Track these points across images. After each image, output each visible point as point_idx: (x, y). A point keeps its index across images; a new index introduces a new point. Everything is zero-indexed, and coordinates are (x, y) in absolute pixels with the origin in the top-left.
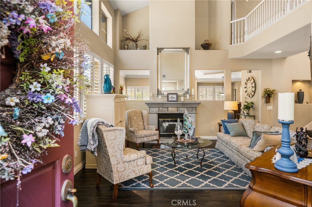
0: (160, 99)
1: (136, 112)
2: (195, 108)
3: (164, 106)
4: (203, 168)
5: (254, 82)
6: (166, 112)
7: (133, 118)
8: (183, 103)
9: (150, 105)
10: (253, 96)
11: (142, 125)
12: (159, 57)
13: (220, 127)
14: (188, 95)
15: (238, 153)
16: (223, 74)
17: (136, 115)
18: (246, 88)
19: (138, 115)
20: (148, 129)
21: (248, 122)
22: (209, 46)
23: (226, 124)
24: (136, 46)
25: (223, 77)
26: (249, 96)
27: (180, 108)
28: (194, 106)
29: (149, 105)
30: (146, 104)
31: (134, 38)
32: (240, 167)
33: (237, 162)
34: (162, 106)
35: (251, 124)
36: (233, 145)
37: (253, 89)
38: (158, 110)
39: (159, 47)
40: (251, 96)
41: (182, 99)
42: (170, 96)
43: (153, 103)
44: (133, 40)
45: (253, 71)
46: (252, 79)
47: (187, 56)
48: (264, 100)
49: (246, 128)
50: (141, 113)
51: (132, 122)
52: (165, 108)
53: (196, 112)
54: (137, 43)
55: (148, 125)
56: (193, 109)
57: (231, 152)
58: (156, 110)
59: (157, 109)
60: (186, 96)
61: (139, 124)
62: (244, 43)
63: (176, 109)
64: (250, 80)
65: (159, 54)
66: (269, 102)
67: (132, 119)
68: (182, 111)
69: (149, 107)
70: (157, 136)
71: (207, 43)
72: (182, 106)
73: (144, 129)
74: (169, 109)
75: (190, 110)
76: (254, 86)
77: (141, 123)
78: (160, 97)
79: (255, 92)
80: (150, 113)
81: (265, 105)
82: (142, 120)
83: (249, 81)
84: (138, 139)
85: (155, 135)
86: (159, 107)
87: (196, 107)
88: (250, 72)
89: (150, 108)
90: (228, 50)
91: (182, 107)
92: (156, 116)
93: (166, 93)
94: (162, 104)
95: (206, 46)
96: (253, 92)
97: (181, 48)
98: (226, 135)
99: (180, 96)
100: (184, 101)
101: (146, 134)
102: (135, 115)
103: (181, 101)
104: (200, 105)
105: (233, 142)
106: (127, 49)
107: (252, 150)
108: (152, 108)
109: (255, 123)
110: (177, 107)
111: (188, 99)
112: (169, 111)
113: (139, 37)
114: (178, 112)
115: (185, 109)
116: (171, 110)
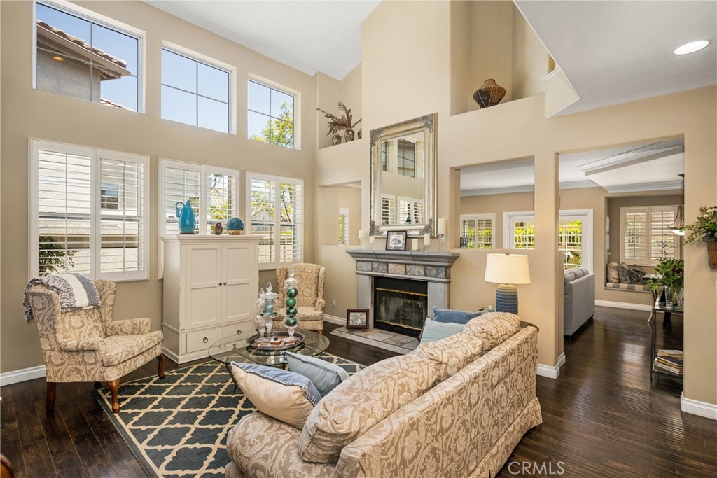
0: (372, 244)
2: (444, 268)
3: (379, 260)
8: (415, 256)
9: (358, 256)
12: (375, 150)
14: (427, 236)
27: (410, 266)
29: (354, 255)
30: (349, 253)
31: (343, 121)
38: (370, 268)
39: (374, 128)
41: (415, 245)
42: (392, 237)
48: (699, 254)
50: (317, 272)
52: (382, 265)
53: (446, 280)
56: (440, 271)
58: (366, 267)
59: (369, 266)
60: (424, 238)
63: (402, 268)
65: (376, 142)
68: (416, 273)
69: (358, 261)
72: (413, 262)
74: (389, 268)
75: (432, 273)
78: (371, 238)
80: (358, 274)
86: (372, 262)
87: (446, 267)
89: (358, 263)
90: (544, 94)
91: (415, 265)
92: (368, 280)
94: (375, 256)
99: (412, 238)
100: (418, 251)
103: (412, 250)
106: (340, 142)
108: (360, 263)
110: (406, 264)
111: (425, 247)
112: (389, 272)
114: (407, 276)
115: (421, 271)
116: (393, 270)
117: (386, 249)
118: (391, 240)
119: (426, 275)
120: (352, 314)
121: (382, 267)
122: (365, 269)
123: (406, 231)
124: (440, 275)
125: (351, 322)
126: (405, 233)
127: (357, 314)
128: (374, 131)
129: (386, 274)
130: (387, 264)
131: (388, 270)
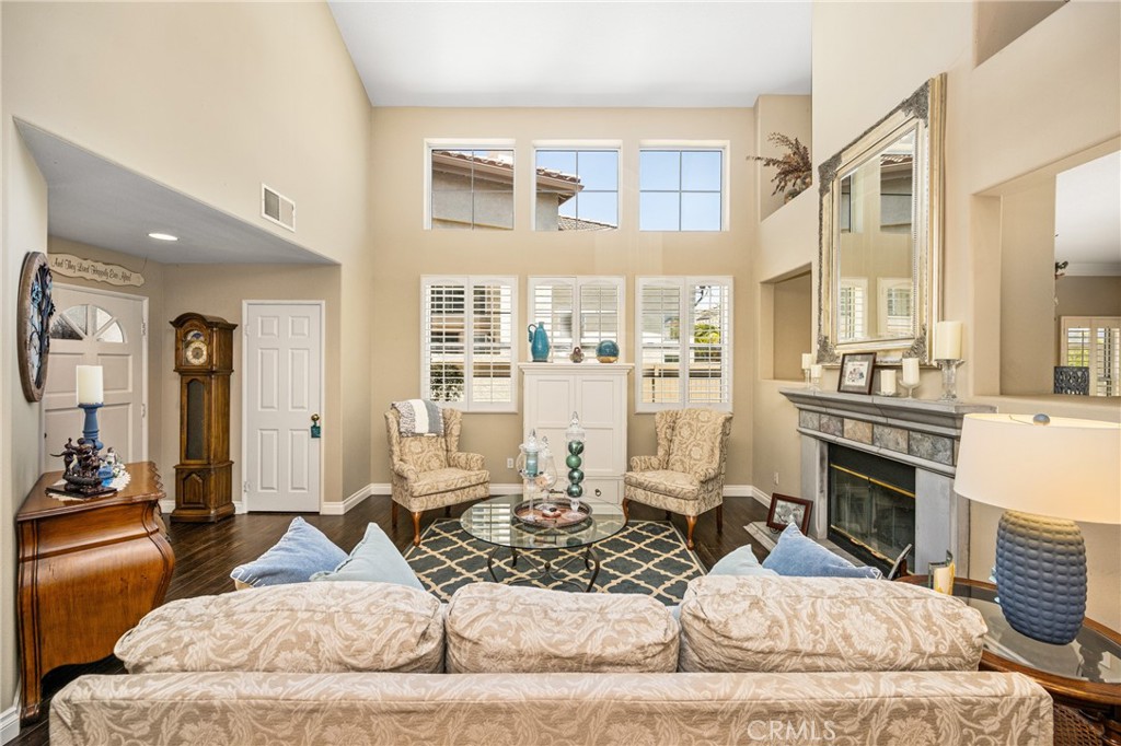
1: (698, 414)
2: (948, 441)
3: (830, 411)
6: (840, 440)
8: (877, 406)
9: (805, 402)
11: (701, 459)
12: (829, 200)
27: (881, 428)
29: (796, 399)
34: (826, 410)
38: (817, 424)
41: (889, 383)
42: (849, 367)
50: (713, 422)
52: (834, 420)
53: (948, 469)
56: (939, 446)
58: (813, 423)
59: (815, 421)
63: (865, 430)
65: (830, 185)
68: (891, 445)
69: (800, 409)
74: (845, 428)
75: (922, 450)
80: (803, 434)
86: (821, 413)
87: (952, 439)
89: (800, 413)
91: (890, 426)
99: (883, 368)
108: (803, 413)
110: (873, 423)
112: (846, 436)
114: (874, 449)
115: (900, 440)
116: (851, 433)
117: (839, 390)
118: (848, 373)
119: (910, 451)
120: (780, 503)
121: (835, 423)
122: (811, 425)
123: (874, 354)
124: (940, 456)
125: (776, 516)
126: (871, 357)
127: (789, 504)
128: (824, 164)
130: (842, 419)
131: (842, 431)
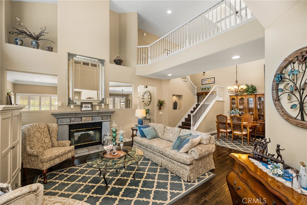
0: (72, 109)
1: (39, 126)
3: (76, 116)
4: (136, 179)
5: (150, 94)
6: (80, 122)
7: (35, 136)
8: (98, 113)
9: (58, 116)
10: (149, 105)
11: (49, 142)
12: (70, 63)
13: (133, 132)
14: (103, 105)
15: (162, 155)
16: (132, 87)
17: (39, 131)
18: (143, 98)
19: (43, 130)
20: (59, 146)
21: (158, 126)
22: (121, 62)
23: (142, 129)
24: (37, 45)
25: (123, 90)
26: (146, 105)
27: (95, 117)
28: (109, 115)
29: (56, 115)
30: (53, 114)
31: (33, 34)
32: (165, 168)
33: (160, 163)
34: (75, 116)
35: (161, 128)
36: (155, 148)
37: (149, 100)
38: (69, 121)
39: (71, 52)
40: (147, 104)
41: (97, 108)
42: (84, 105)
43: (63, 114)
44: (31, 36)
45: (148, 87)
46: (148, 93)
47: (102, 68)
48: (158, 108)
49: (158, 130)
50: (46, 127)
51: (33, 141)
52: (78, 118)
53: (110, 120)
54: (38, 41)
55: (58, 140)
56: (108, 117)
57: (151, 154)
59: (68, 120)
60: (102, 105)
61: (44, 142)
62: (147, 65)
63: (91, 118)
64: (147, 93)
65: (71, 59)
66: (161, 109)
67: (33, 138)
68: (98, 119)
70: (72, 153)
71: (119, 60)
73: (53, 146)
74: (83, 119)
75: (105, 118)
76: (150, 97)
77: (47, 140)
78: (72, 106)
79: (150, 102)
81: (158, 111)
82: (49, 136)
83: (145, 94)
84: (45, 164)
85: (70, 151)
86: (70, 118)
87: (110, 115)
88: (147, 87)
89: (58, 119)
90: (135, 69)
91: (98, 116)
92: (67, 128)
93: (79, 103)
94: (75, 114)
95: (118, 62)
96: (149, 102)
97: (96, 59)
98: (143, 138)
99: (96, 105)
100: (99, 110)
101: (57, 154)
102: (37, 131)
103: (96, 110)
104: (114, 113)
105: (155, 145)
106: (21, 45)
107: (178, 152)
108: (61, 119)
109: (164, 127)
110: (92, 116)
111: (103, 109)
112: (82, 121)
113: (40, 35)
114: (93, 121)
115: (100, 118)
116: (85, 120)
117: (81, 111)
119: (102, 119)
122: (65, 122)
124: (108, 119)
129: (81, 122)
130: (81, 118)
